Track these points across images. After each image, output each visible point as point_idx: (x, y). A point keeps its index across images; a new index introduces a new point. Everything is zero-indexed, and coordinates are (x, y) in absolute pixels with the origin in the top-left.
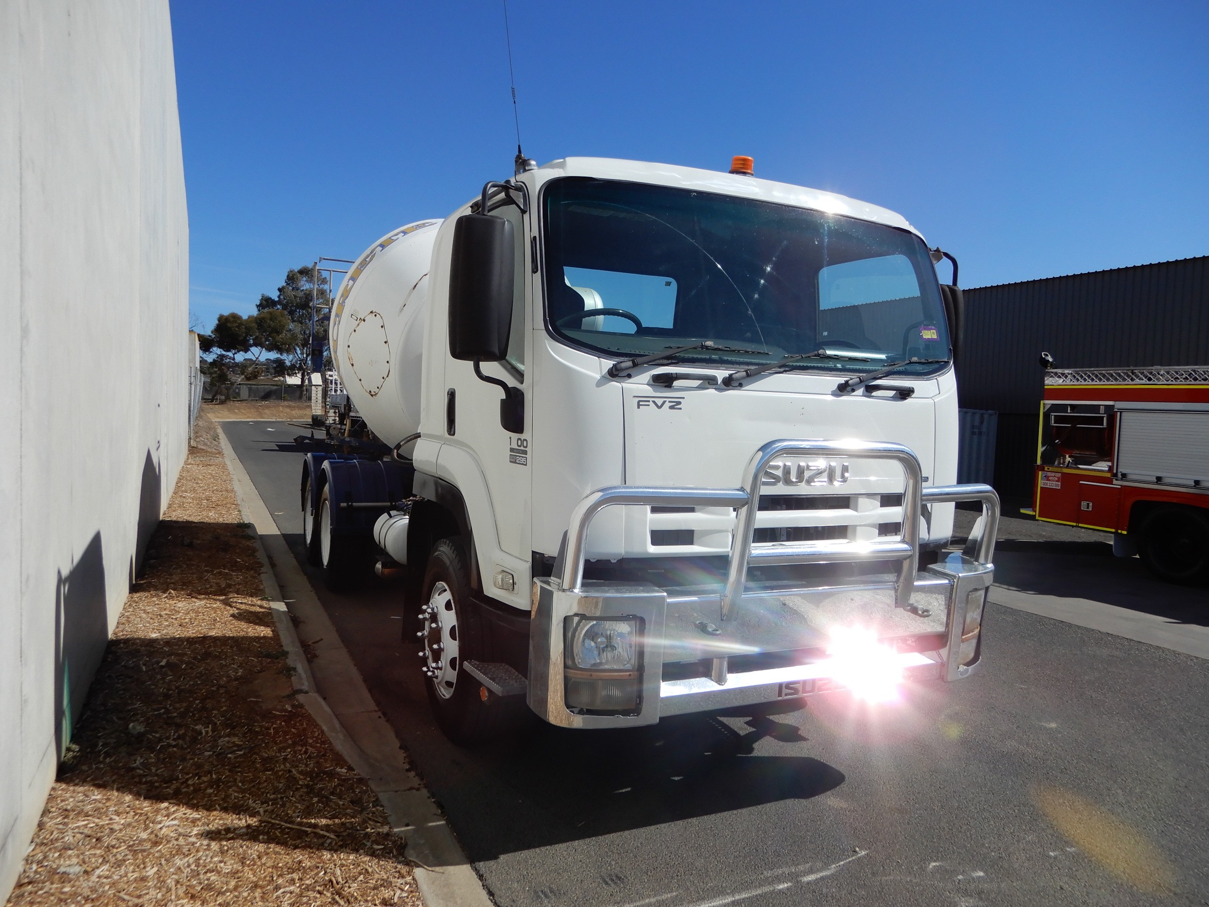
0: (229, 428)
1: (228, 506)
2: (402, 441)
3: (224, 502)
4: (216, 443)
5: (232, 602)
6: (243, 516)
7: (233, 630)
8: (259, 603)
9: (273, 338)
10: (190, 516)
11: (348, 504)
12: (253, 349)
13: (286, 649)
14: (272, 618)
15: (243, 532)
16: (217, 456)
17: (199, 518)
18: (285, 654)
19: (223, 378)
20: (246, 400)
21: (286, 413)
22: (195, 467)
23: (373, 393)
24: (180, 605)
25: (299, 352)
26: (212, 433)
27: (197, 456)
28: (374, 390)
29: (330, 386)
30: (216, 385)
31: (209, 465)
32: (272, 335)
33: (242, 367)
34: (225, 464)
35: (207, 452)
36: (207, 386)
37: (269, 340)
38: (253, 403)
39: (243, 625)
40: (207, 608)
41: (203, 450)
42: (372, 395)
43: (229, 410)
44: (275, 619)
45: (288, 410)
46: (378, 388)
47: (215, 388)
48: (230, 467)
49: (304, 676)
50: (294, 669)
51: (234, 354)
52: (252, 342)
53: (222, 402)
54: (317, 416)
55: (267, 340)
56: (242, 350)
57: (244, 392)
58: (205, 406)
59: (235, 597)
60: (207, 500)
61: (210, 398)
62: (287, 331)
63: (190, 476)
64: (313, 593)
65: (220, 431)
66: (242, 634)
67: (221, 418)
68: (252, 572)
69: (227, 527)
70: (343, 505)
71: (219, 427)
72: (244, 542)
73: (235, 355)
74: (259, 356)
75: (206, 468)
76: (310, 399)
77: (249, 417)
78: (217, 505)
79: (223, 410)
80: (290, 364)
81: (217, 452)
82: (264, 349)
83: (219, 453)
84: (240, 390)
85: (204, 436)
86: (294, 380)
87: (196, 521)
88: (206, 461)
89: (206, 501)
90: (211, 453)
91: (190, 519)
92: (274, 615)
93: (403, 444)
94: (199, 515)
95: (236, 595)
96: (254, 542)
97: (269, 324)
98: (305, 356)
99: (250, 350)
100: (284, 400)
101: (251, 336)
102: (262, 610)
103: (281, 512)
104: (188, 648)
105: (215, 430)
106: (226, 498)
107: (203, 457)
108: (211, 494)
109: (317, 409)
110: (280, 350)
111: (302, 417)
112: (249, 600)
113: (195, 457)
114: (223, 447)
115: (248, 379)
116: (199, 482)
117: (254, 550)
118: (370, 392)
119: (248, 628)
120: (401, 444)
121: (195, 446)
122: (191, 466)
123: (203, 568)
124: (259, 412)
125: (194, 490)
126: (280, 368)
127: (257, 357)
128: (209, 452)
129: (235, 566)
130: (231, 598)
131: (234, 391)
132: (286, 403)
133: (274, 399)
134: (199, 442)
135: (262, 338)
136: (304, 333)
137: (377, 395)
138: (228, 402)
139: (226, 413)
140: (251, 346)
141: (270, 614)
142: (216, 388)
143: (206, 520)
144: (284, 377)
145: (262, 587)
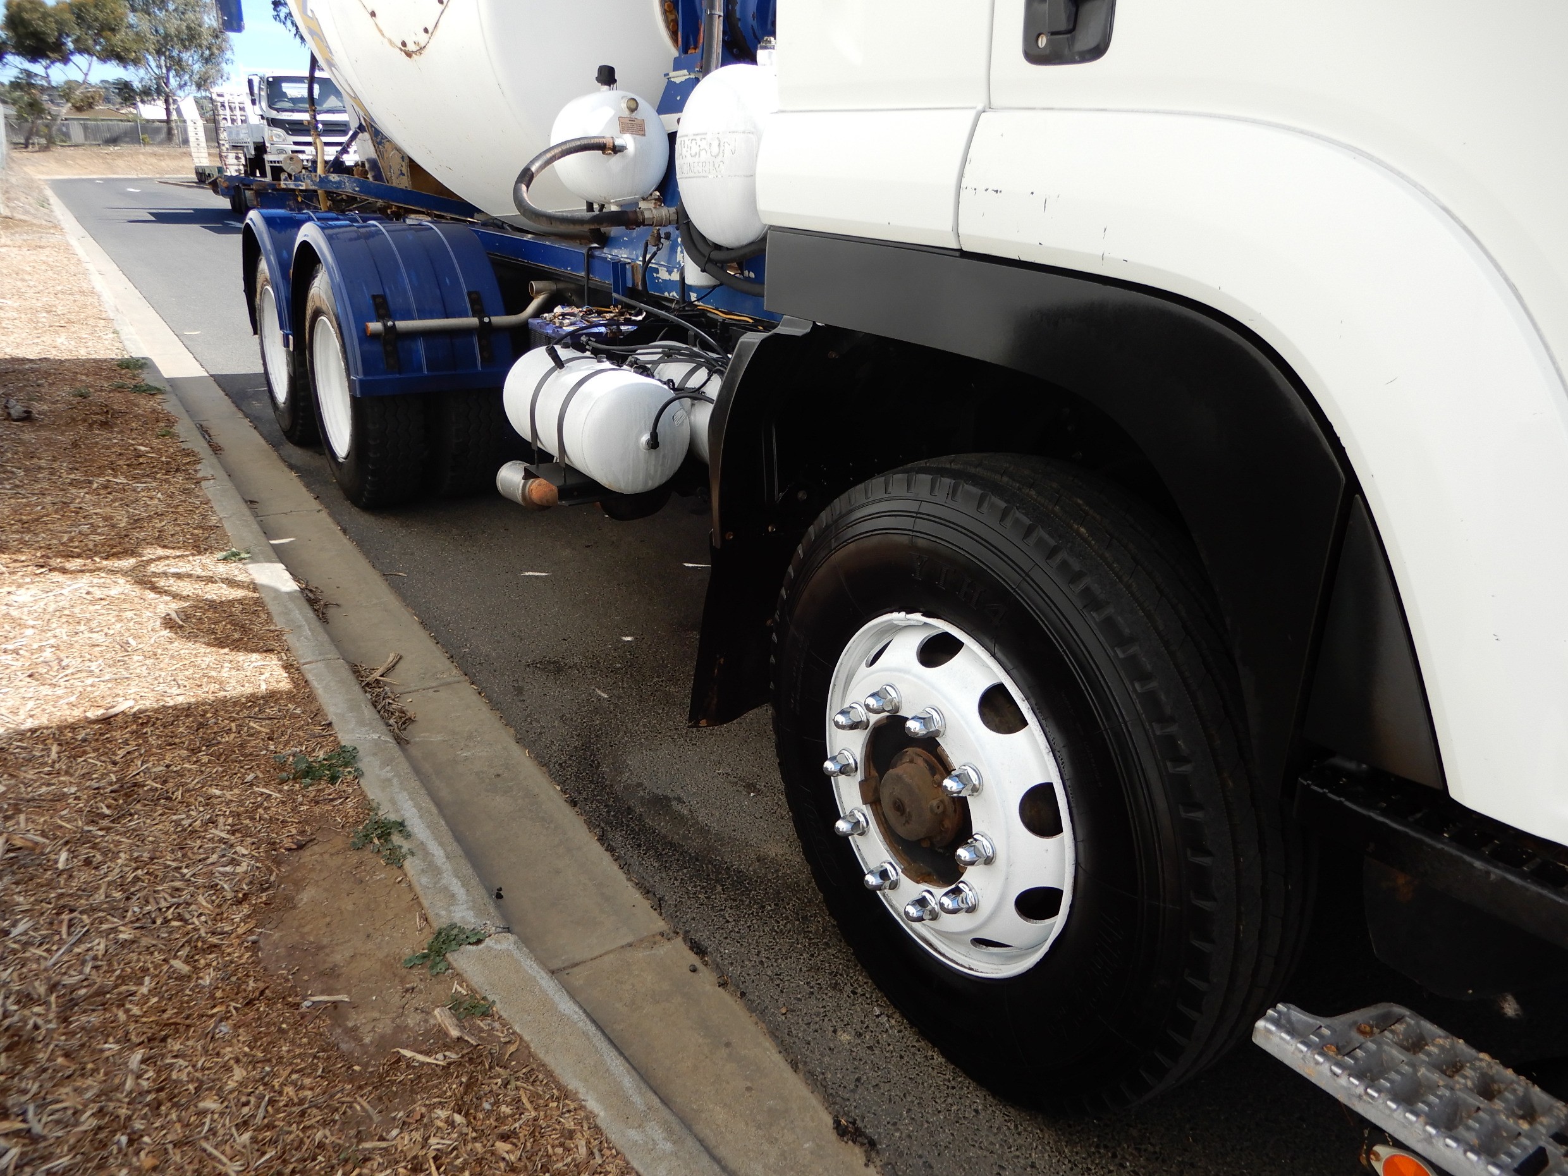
0: (64, 189)
1: (91, 322)
2: (532, 162)
3: (82, 316)
4: (46, 211)
5: (155, 574)
6: (127, 343)
7: (180, 677)
8: (222, 569)
9: (107, 40)
10: (18, 346)
11: (385, 325)
12: (77, 58)
13: (346, 738)
14: (270, 619)
15: (134, 377)
16: (52, 231)
17: (37, 349)
18: (346, 757)
19: (35, 107)
20: (83, 145)
21: (151, 165)
22: (15, 250)
23: (411, 47)
24: (23, 596)
25: (153, 64)
26: (35, 194)
27: (17, 232)
28: (414, 38)
29: (221, 112)
30: (27, 121)
31: (40, 247)
32: (104, 34)
33: (66, 92)
34: (68, 244)
35: (32, 225)
36: (13, 121)
37: (100, 44)
38: (96, 149)
39: (206, 656)
40: (93, 602)
41: (25, 221)
42: (409, 54)
43: (58, 161)
44: (279, 623)
45: (154, 160)
46: (426, 30)
47: (27, 126)
48: (80, 251)
49: (438, 853)
50: (401, 826)
51: (46, 68)
52: (71, 46)
53: (45, 149)
54: (203, 168)
55: (96, 43)
56: (59, 60)
57: (77, 133)
58: (16, 154)
59: (159, 559)
60: (48, 312)
61: (22, 141)
62: (127, 27)
63: (7, 267)
64: (324, 514)
65: (49, 193)
66: (208, 692)
67: (48, 174)
68: (180, 478)
69: (97, 367)
70: (375, 326)
71: (47, 187)
72: (142, 402)
73: (49, 71)
74: (89, 70)
75: (35, 252)
76: (186, 142)
77: (92, 172)
78: (70, 322)
79: (48, 162)
80: (140, 86)
81: (50, 224)
82: (95, 58)
83: (55, 227)
84: (68, 128)
85: (23, 199)
86: (153, 111)
87: (32, 357)
88: (33, 240)
89: (45, 315)
90: (40, 226)
91: (21, 353)
92: (273, 607)
93: (538, 171)
94: (37, 344)
95: (160, 552)
96: (165, 401)
97: (95, 14)
98: (164, 70)
99: (70, 60)
100: (144, 144)
101: (68, 36)
102: (238, 593)
103: (198, 330)
104: (67, 773)
105: (41, 191)
106: (84, 306)
107: (27, 233)
108: (52, 300)
109: (202, 157)
110: (121, 59)
111: (178, 171)
112: (196, 564)
113: (12, 234)
114: (60, 217)
115: (79, 109)
116: (27, 277)
117: (170, 422)
118: (404, 44)
119: (220, 665)
120: (533, 169)
121: (9, 214)
122: (7, 248)
123: (64, 475)
124: (108, 163)
125: (20, 294)
126: (126, 93)
127: (85, 71)
128: (35, 224)
129: (136, 465)
130: (151, 561)
131: (60, 130)
132: (148, 149)
133: (127, 143)
134: (14, 208)
135: (87, 40)
136: (157, 31)
137: (424, 52)
138: (54, 149)
139: (53, 165)
140: (72, 53)
141: (258, 602)
142: (29, 125)
143: (53, 354)
144: (136, 107)
145: (214, 520)
